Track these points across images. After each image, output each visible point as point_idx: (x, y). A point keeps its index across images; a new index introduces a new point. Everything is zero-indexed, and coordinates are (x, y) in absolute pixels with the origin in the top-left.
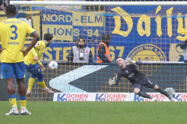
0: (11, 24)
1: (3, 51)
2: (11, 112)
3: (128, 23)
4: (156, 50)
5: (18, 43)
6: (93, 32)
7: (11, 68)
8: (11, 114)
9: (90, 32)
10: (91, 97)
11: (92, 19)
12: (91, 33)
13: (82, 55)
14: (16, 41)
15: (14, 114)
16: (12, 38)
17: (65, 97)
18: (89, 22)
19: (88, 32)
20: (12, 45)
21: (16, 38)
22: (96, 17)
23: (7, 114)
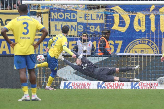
0: (23, 21)
1: (16, 45)
2: (23, 98)
3: (125, 20)
4: (150, 44)
5: (29, 38)
6: (95, 28)
7: (23, 59)
8: (23, 100)
9: (92, 28)
10: (94, 85)
11: (94, 16)
12: (94, 29)
13: (85, 48)
14: (28, 36)
15: (26, 100)
16: (24, 33)
17: (71, 85)
18: (91, 19)
19: (91, 28)
20: (24, 40)
21: (27, 33)
22: (97, 15)
23: (20, 100)
